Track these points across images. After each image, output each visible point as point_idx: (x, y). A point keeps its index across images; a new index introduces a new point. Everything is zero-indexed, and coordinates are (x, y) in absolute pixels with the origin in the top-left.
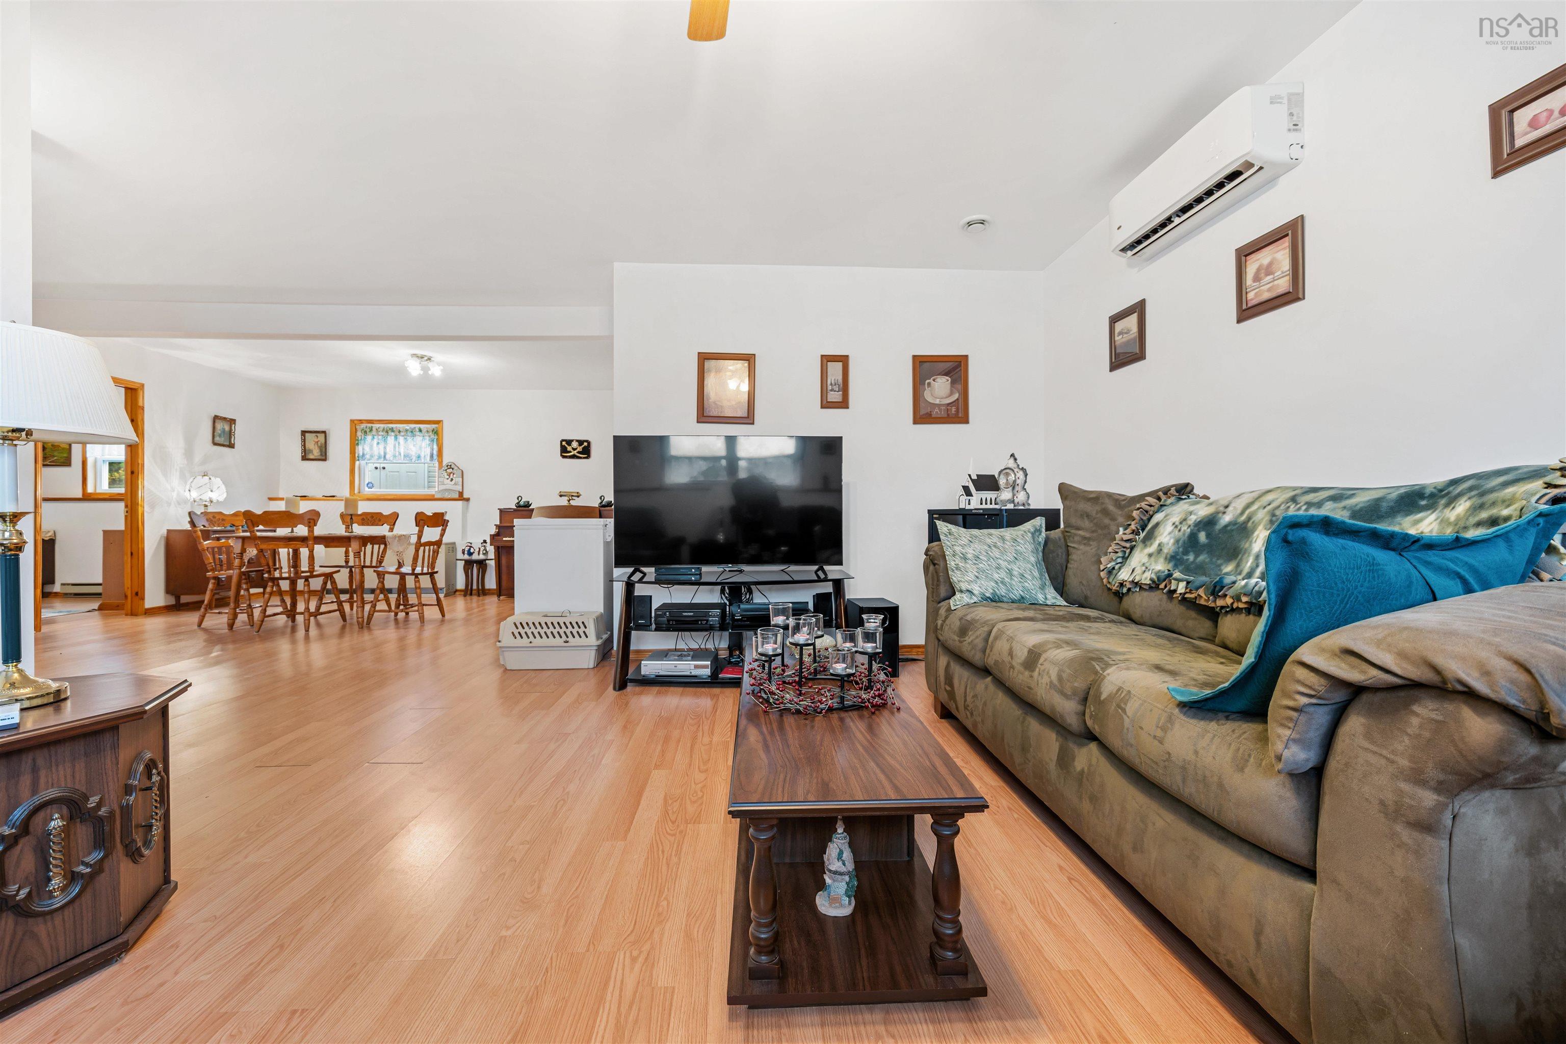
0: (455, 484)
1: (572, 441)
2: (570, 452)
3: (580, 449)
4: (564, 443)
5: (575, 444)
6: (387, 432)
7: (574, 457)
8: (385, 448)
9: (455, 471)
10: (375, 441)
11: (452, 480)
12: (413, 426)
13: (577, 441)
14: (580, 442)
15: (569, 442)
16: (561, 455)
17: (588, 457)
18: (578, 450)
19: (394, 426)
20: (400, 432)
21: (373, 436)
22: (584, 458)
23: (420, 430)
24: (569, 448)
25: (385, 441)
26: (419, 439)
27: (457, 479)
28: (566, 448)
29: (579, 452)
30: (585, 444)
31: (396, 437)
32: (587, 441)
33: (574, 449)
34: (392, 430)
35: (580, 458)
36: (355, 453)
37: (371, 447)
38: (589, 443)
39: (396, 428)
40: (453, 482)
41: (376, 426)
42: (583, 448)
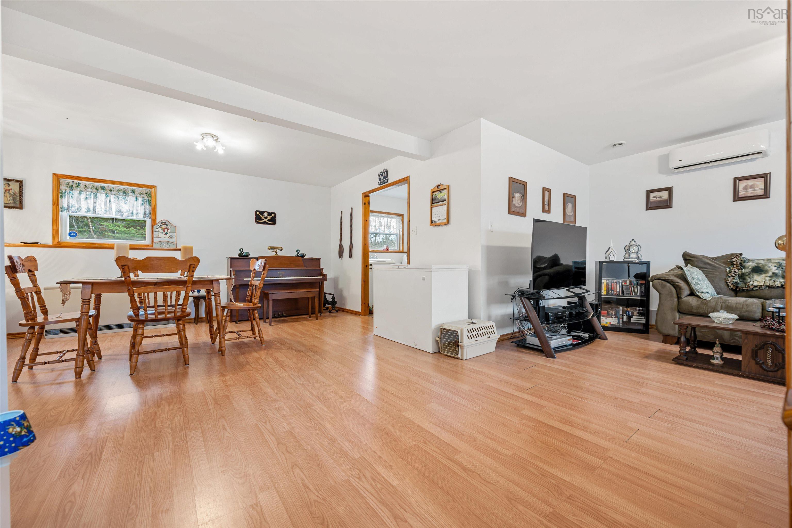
0: (170, 237)
1: (264, 212)
2: (263, 220)
3: (269, 218)
4: (258, 213)
5: (266, 215)
6: (97, 189)
7: (265, 223)
8: (95, 203)
9: (169, 227)
10: (83, 196)
11: (166, 234)
12: (126, 187)
13: (267, 212)
14: (270, 214)
15: (262, 213)
16: (256, 221)
17: (274, 224)
18: (268, 219)
19: (106, 185)
20: (111, 191)
21: (81, 191)
22: (272, 224)
23: (133, 192)
24: (262, 217)
25: (96, 197)
26: (131, 198)
27: (172, 234)
28: (260, 217)
29: (268, 220)
30: (273, 215)
31: (107, 195)
32: (274, 213)
33: (266, 218)
34: (103, 188)
35: (269, 224)
36: (58, 205)
37: (79, 201)
38: (275, 215)
39: (108, 187)
40: (168, 236)
41: (83, 183)
42: (271, 218)
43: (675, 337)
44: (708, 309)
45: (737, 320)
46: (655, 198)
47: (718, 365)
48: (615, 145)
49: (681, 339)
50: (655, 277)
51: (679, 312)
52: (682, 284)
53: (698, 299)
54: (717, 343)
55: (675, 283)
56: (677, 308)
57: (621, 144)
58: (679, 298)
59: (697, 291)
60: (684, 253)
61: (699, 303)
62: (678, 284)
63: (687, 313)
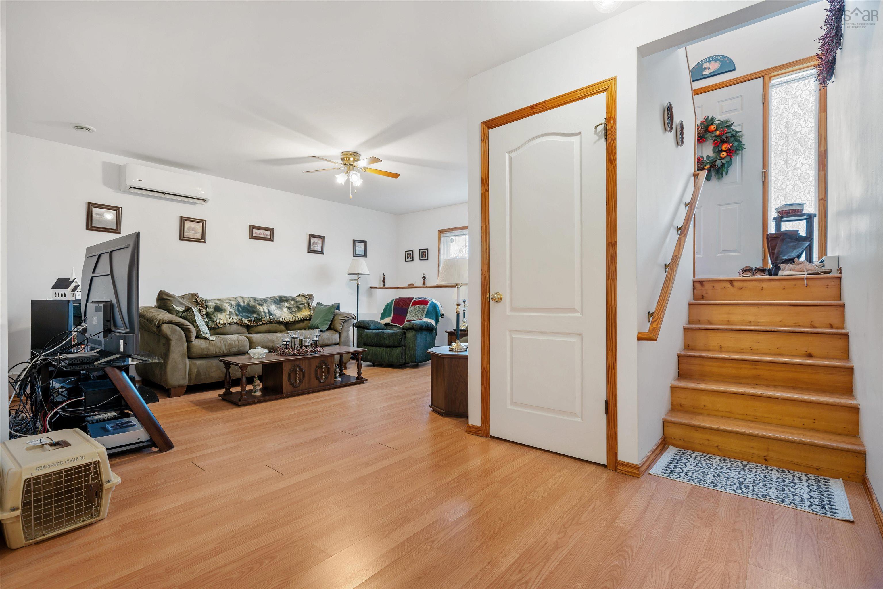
43: (185, 386)
44: (216, 349)
45: (268, 353)
46: (100, 216)
47: (260, 396)
48: (78, 127)
49: (242, 381)
50: (164, 320)
51: (189, 358)
52: (191, 327)
53: (205, 340)
54: (256, 377)
55: (184, 326)
56: (187, 353)
57: (89, 129)
58: (188, 341)
59: (203, 332)
60: (160, 291)
61: (207, 345)
62: (187, 326)
63: (198, 357)
